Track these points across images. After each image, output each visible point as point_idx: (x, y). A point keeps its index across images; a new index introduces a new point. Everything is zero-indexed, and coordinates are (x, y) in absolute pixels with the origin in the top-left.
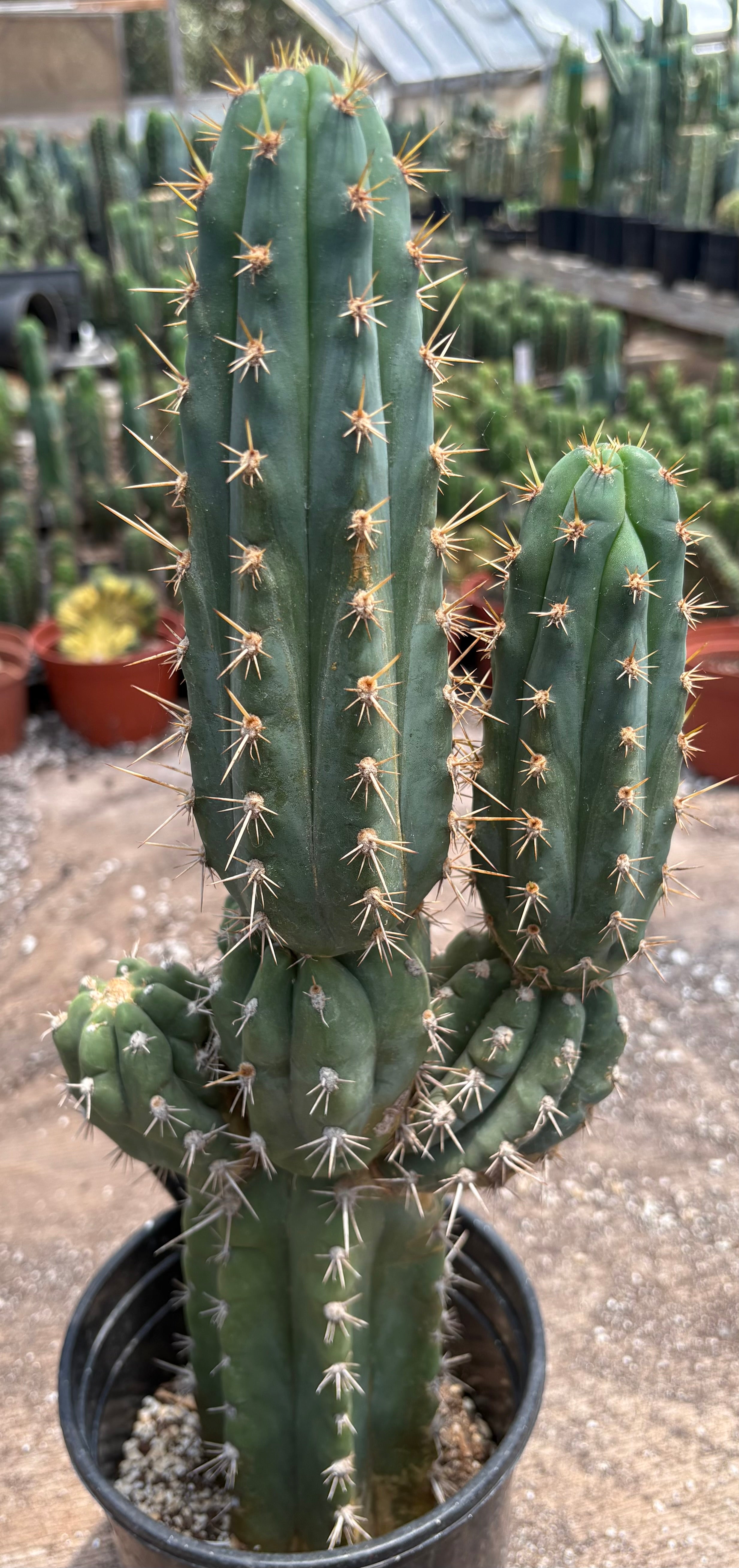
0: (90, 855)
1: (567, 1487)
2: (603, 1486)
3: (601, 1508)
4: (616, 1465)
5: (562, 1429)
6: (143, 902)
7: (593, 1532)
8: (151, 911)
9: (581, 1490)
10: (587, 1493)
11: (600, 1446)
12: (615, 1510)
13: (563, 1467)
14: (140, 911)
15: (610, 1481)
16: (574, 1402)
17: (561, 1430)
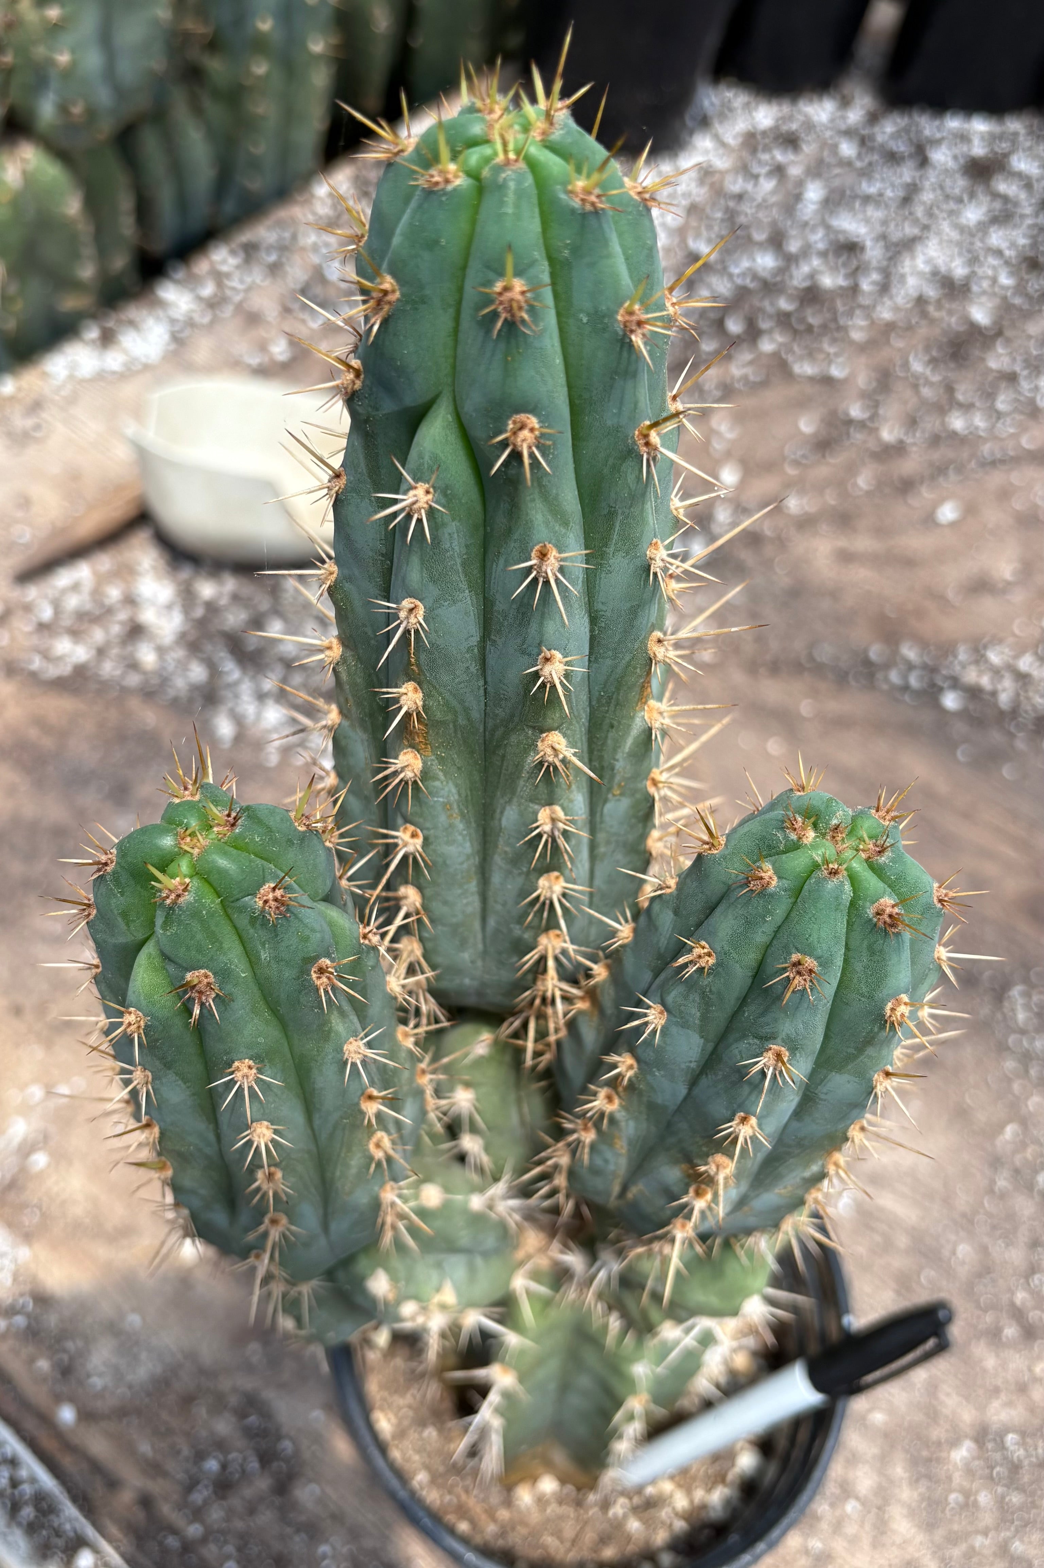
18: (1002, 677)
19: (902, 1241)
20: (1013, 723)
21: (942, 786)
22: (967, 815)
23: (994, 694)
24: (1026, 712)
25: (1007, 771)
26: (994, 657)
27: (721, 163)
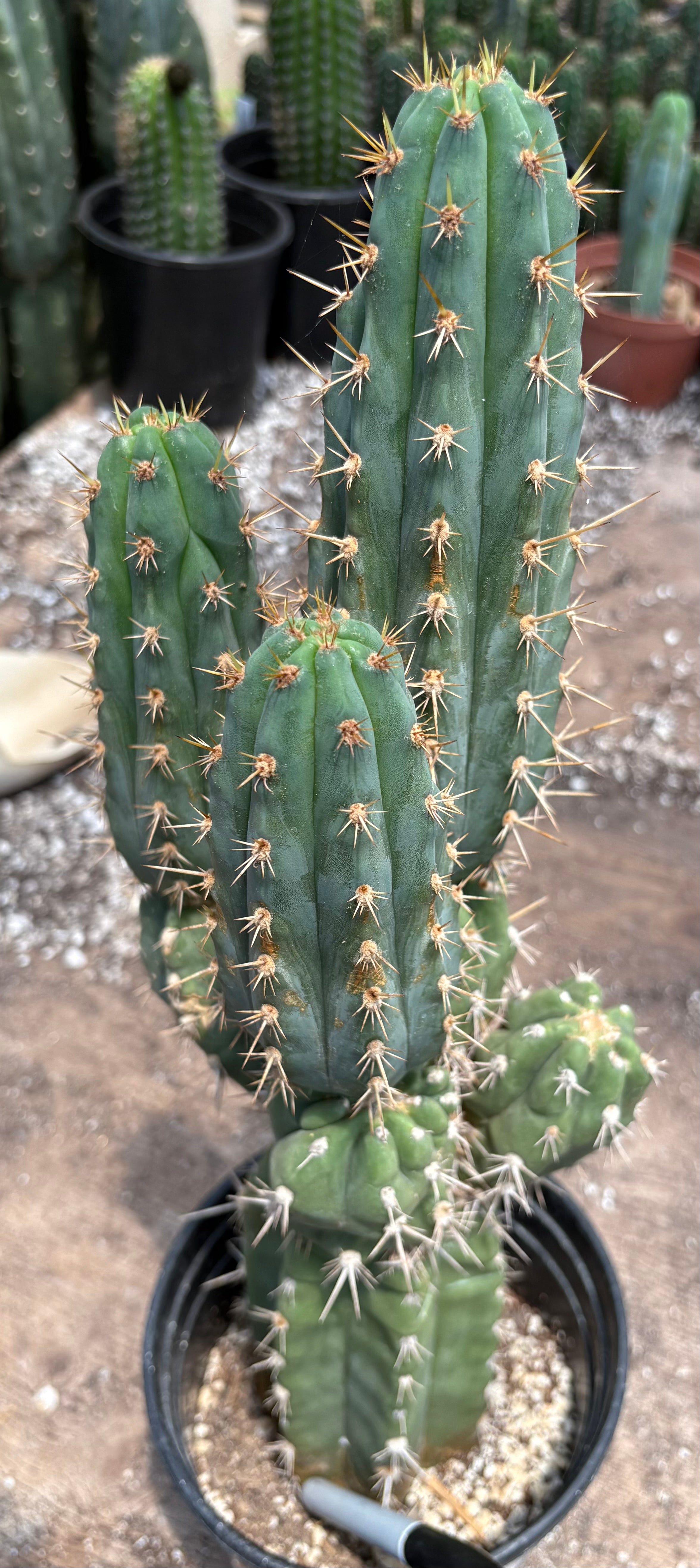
0: (654, 569)
1: (619, 1487)
2: (651, 1512)
3: (632, 1530)
4: (674, 1504)
5: (656, 1435)
6: (669, 650)
7: (608, 1544)
8: (670, 666)
9: (628, 1501)
10: (631, 1508)
11: (676, 1477)
12: (643, 1540)
13: (629, 1469)
14: (657, 661)
15: (658, 1513)
16: (686, 1419)
17: (653, 1435)
18: (613, 758)
19: (662, 1220)
20: (632, 791)
21: (591, 851)
22: (617, 868)
23: (610, 771)
24: (639, 780)
25: (638, 828)
26: (603, 744)
27: (291, 422)
